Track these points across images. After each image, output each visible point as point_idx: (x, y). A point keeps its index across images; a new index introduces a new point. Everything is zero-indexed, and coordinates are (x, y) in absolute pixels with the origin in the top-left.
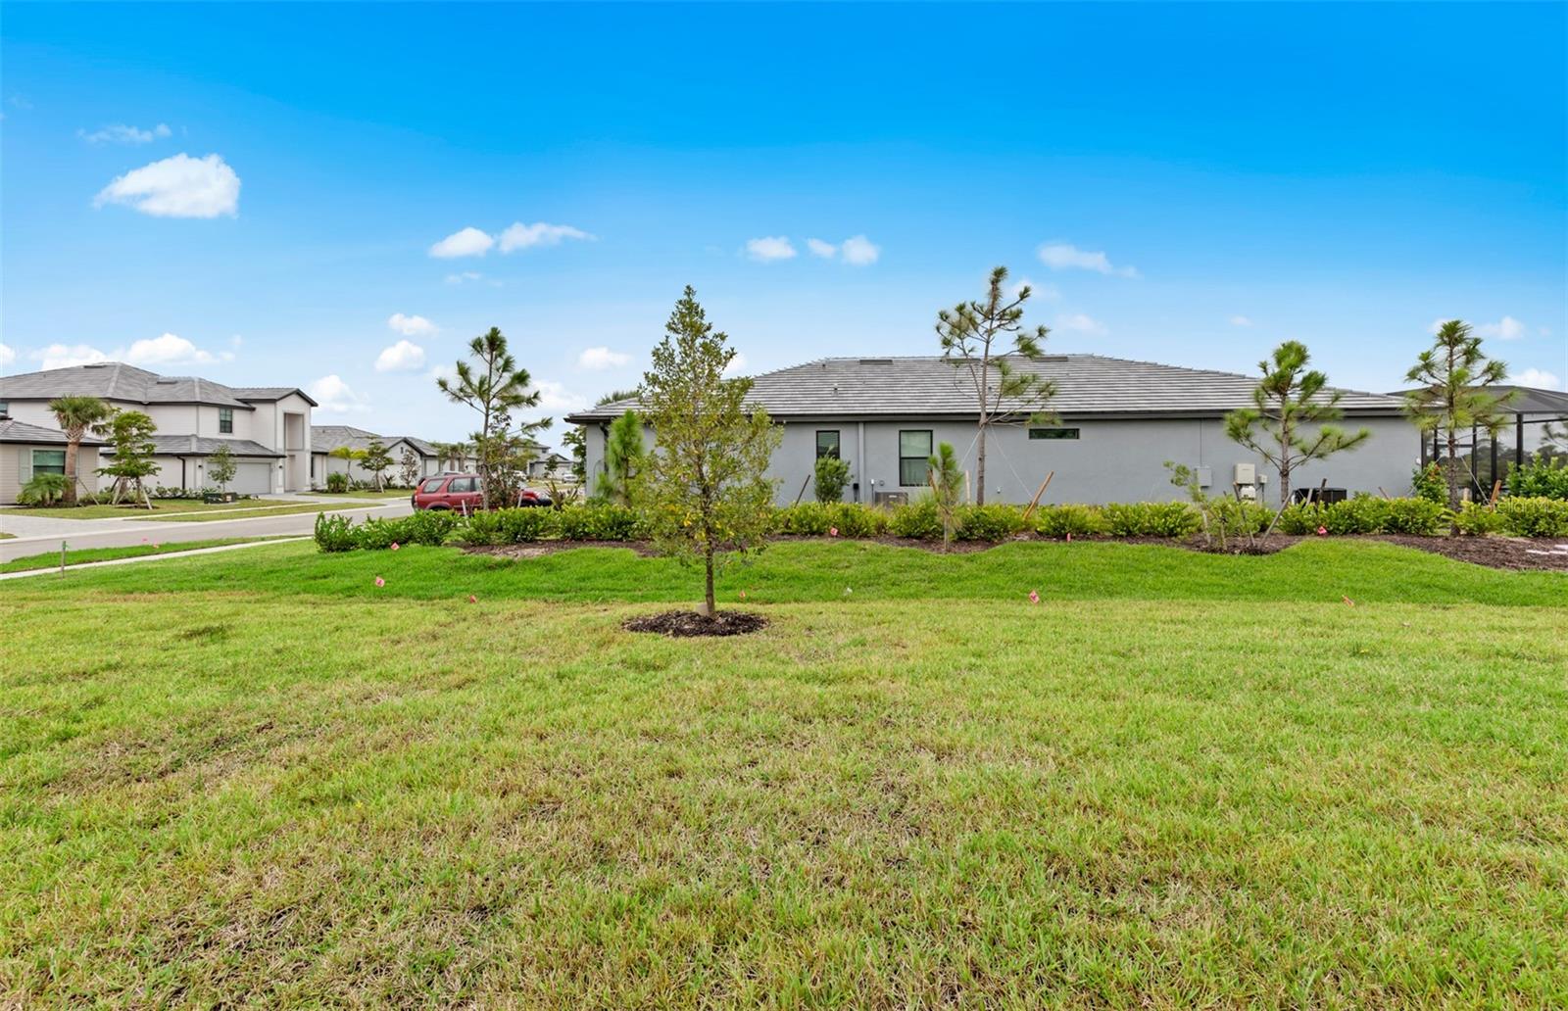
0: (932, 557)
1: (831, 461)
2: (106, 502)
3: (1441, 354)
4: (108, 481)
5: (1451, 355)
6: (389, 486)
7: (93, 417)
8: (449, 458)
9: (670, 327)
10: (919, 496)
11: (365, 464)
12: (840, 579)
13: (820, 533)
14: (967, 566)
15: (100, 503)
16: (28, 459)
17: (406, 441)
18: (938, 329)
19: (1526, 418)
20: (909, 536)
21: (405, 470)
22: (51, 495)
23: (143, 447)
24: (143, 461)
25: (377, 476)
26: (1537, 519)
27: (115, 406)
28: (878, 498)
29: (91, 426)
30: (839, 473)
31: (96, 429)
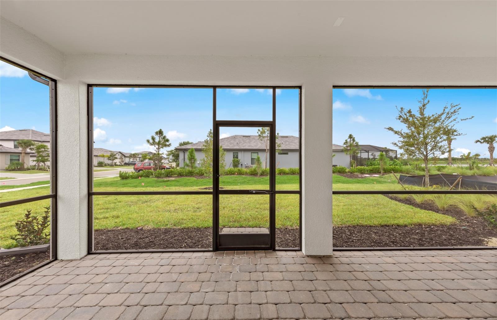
0: (256, 178)
1: (236, 159)
2: (33, 169)
3: (349, 140)
4: (35, 163)
5: (350, 140)
6: (116, 165)
7: (30, 145)
8: (132, 157)
9: (208, 136)
10: (254, 166)
11: (109, 158)
12: (238, 182)
13: (234, 174)
14: (262, 180)
15: (32, 170)
16: (8, 157)
17: (120, 152)
18: (258, 133)
19: (369, 151)
20: (252, 175)
21: (120, 160)
22: (17, 167)
23: (46, 154)
24: (46, 158)
25: (112, 162)
26: (362, 170)
27: (36, 142)
28: (246, 167)
29: (29, 148)
30: (238, 162)
31: (31, 149)
